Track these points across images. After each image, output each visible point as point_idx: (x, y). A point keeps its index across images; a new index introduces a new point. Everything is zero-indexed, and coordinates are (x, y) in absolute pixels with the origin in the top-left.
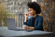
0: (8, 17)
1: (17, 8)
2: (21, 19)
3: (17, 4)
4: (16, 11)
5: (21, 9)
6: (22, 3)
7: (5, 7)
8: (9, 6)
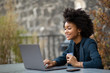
0: (24, 43)
1: (43, 21)
2: (54, 46)
3: (42, 12)
4: (42, 29)
5: (53, 24)
6: (54, 11)
7: (17, 20)
8: (24, 19)
